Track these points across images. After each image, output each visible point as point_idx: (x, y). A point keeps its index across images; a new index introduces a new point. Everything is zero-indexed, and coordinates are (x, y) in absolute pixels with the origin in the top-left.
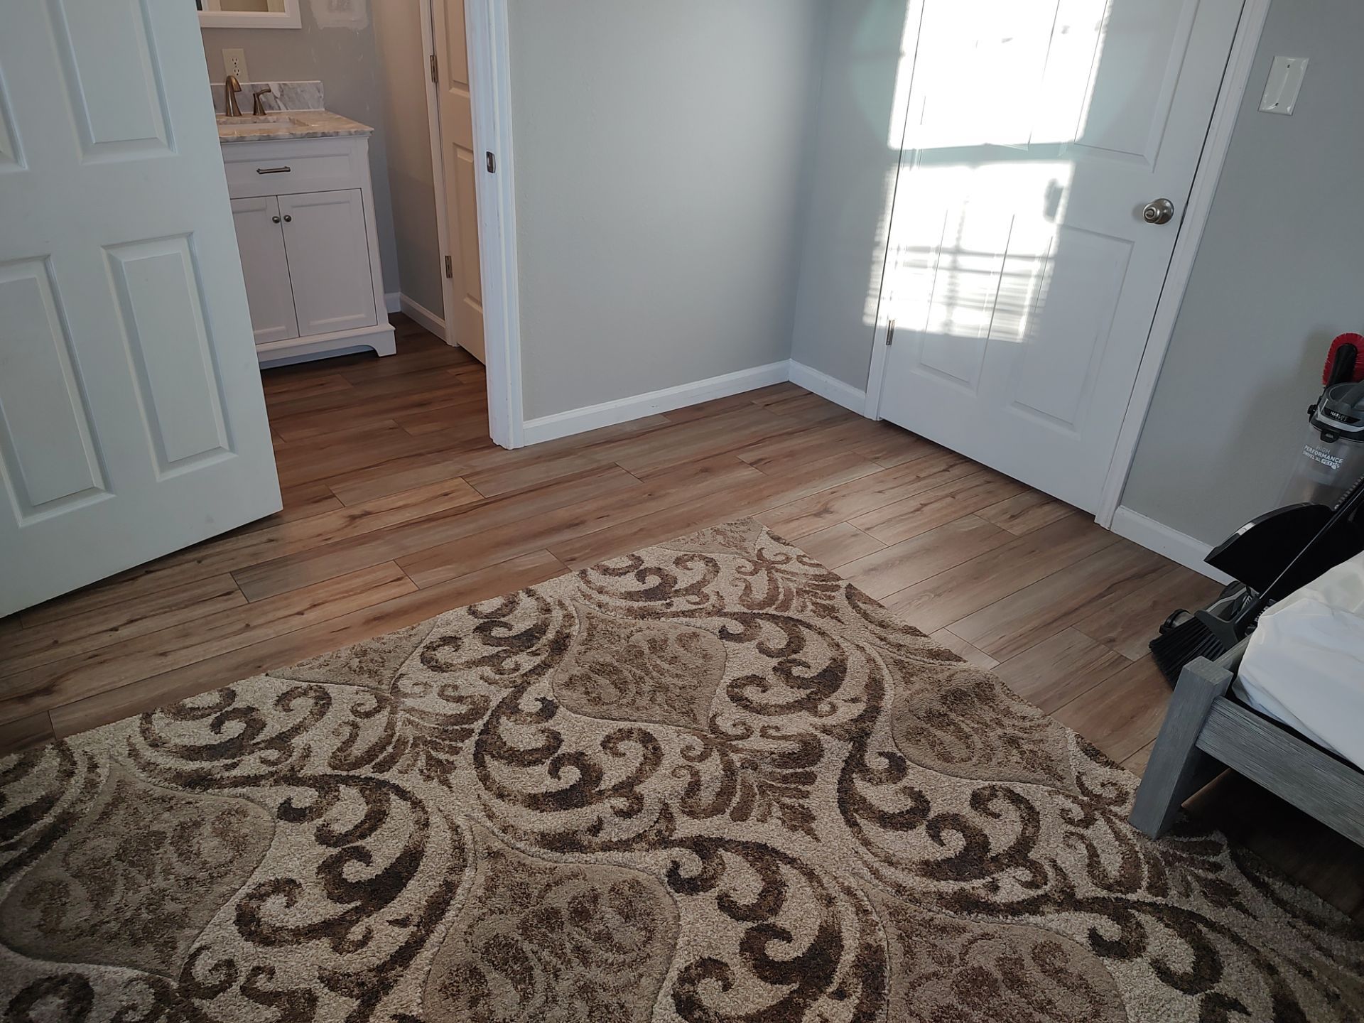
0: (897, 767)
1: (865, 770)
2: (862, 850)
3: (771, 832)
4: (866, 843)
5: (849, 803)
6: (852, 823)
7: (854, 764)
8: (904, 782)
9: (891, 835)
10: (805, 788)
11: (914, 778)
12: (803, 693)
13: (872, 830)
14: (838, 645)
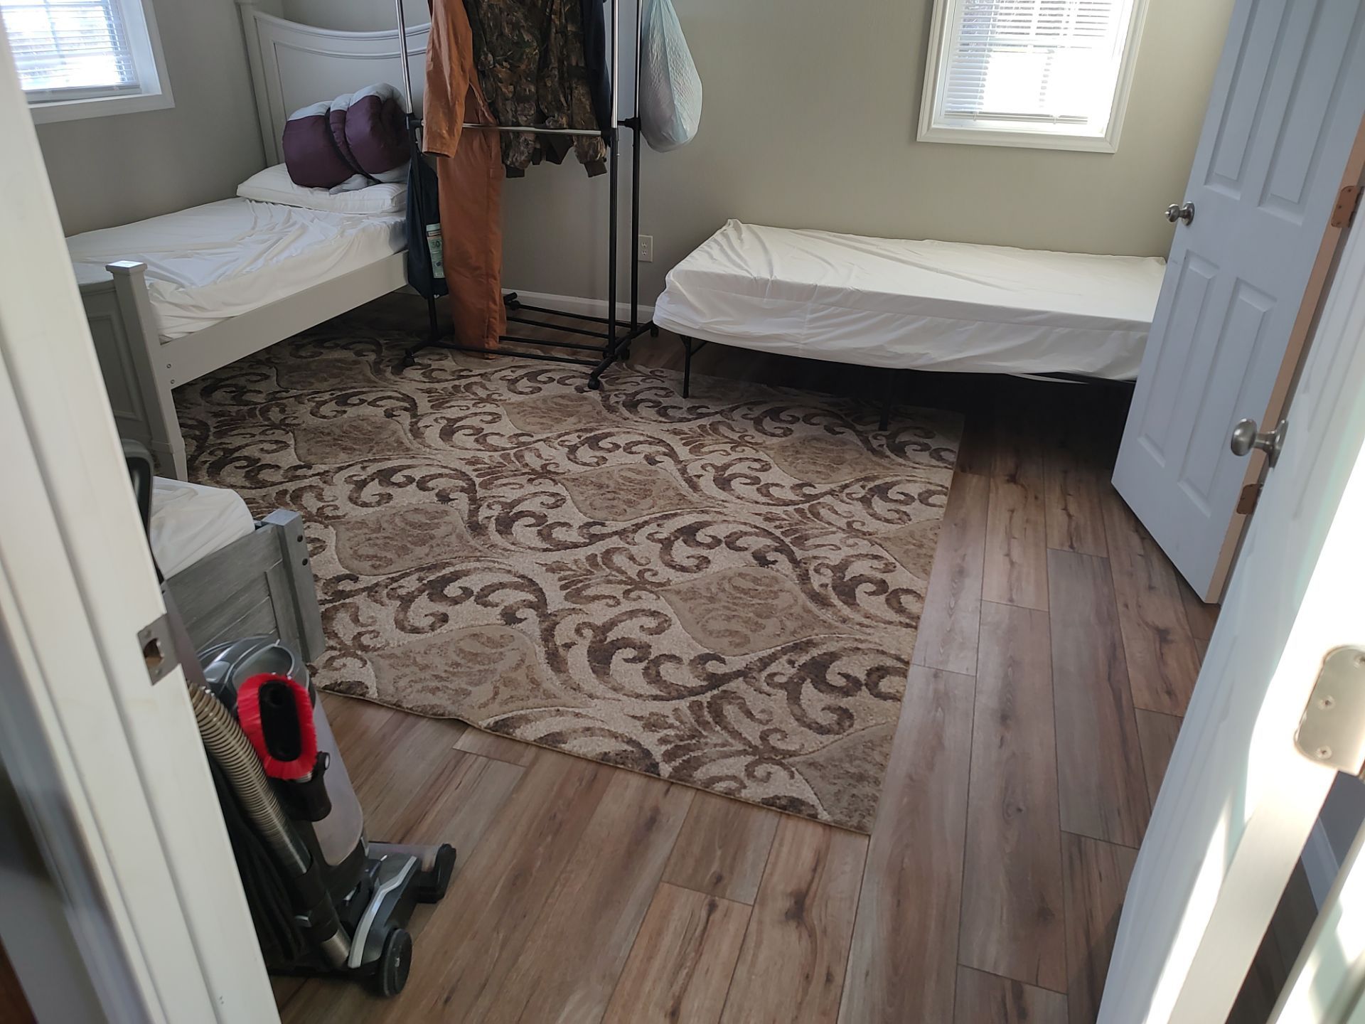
0: (510, 617)
1: (530, 605)
2: (509, 568)
3: (567, 557)
4: (509, 572)
5: (529, 584)
6: (523, 577)
7: (540, 604)
8: (498, 610)
9: (496, 581)
10: (563, 582)
11: (494, 615)
12: (611, 636)
13: (507, 578)
14: (615, 690)
